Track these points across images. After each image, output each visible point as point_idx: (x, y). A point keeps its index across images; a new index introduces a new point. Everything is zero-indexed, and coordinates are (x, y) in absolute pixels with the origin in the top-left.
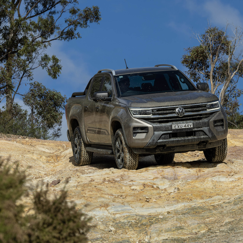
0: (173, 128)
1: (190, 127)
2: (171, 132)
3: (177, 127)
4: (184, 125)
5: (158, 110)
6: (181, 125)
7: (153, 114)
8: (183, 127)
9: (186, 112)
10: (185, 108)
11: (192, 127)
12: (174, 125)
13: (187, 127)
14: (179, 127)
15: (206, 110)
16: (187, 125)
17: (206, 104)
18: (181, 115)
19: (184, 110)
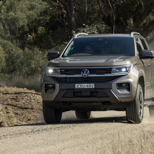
0: (76, 87)
1: (91, 87)
2: (74, 91)
3: (79, 86)
4: (86, 85)
5: (66, 70)
6: (83, 84)
7: (61, 74)
8: (85, 87)
11: (94, 87)
12: (77, 84)
13: (89, 87)
14: (82, 86)
15: (110, 73)
16: (89, 85)
17: (111, 68)
18: (85, 76)
19: (89, 71)
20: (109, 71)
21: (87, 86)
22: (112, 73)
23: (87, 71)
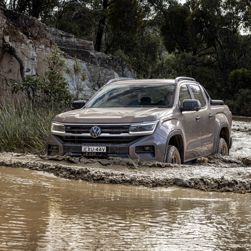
0: (83, 150)
1: (102, 151)
3: (87, 150)
4: (95, 148)
5: (73, 127)
6: (92, 147)
7: (66, 132)
8: (94, 151)
9: (102, 132)
10: (102, 127)
11: (105, 151)
12: (84, 147)
13: (99, 151)
14: (90, 149)
15: (128, 132)
16: (99, 149)
17: (129, 125)
18: (95, 136)
19: (100, 130)
20: (126, 129)
21: (97, 149)
22: (130, 132)
23: (98, 129)
